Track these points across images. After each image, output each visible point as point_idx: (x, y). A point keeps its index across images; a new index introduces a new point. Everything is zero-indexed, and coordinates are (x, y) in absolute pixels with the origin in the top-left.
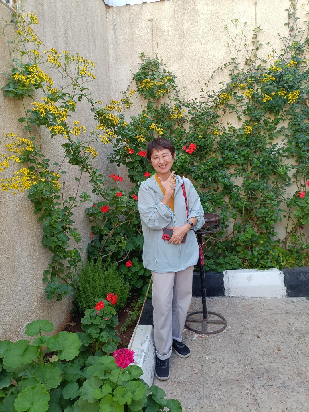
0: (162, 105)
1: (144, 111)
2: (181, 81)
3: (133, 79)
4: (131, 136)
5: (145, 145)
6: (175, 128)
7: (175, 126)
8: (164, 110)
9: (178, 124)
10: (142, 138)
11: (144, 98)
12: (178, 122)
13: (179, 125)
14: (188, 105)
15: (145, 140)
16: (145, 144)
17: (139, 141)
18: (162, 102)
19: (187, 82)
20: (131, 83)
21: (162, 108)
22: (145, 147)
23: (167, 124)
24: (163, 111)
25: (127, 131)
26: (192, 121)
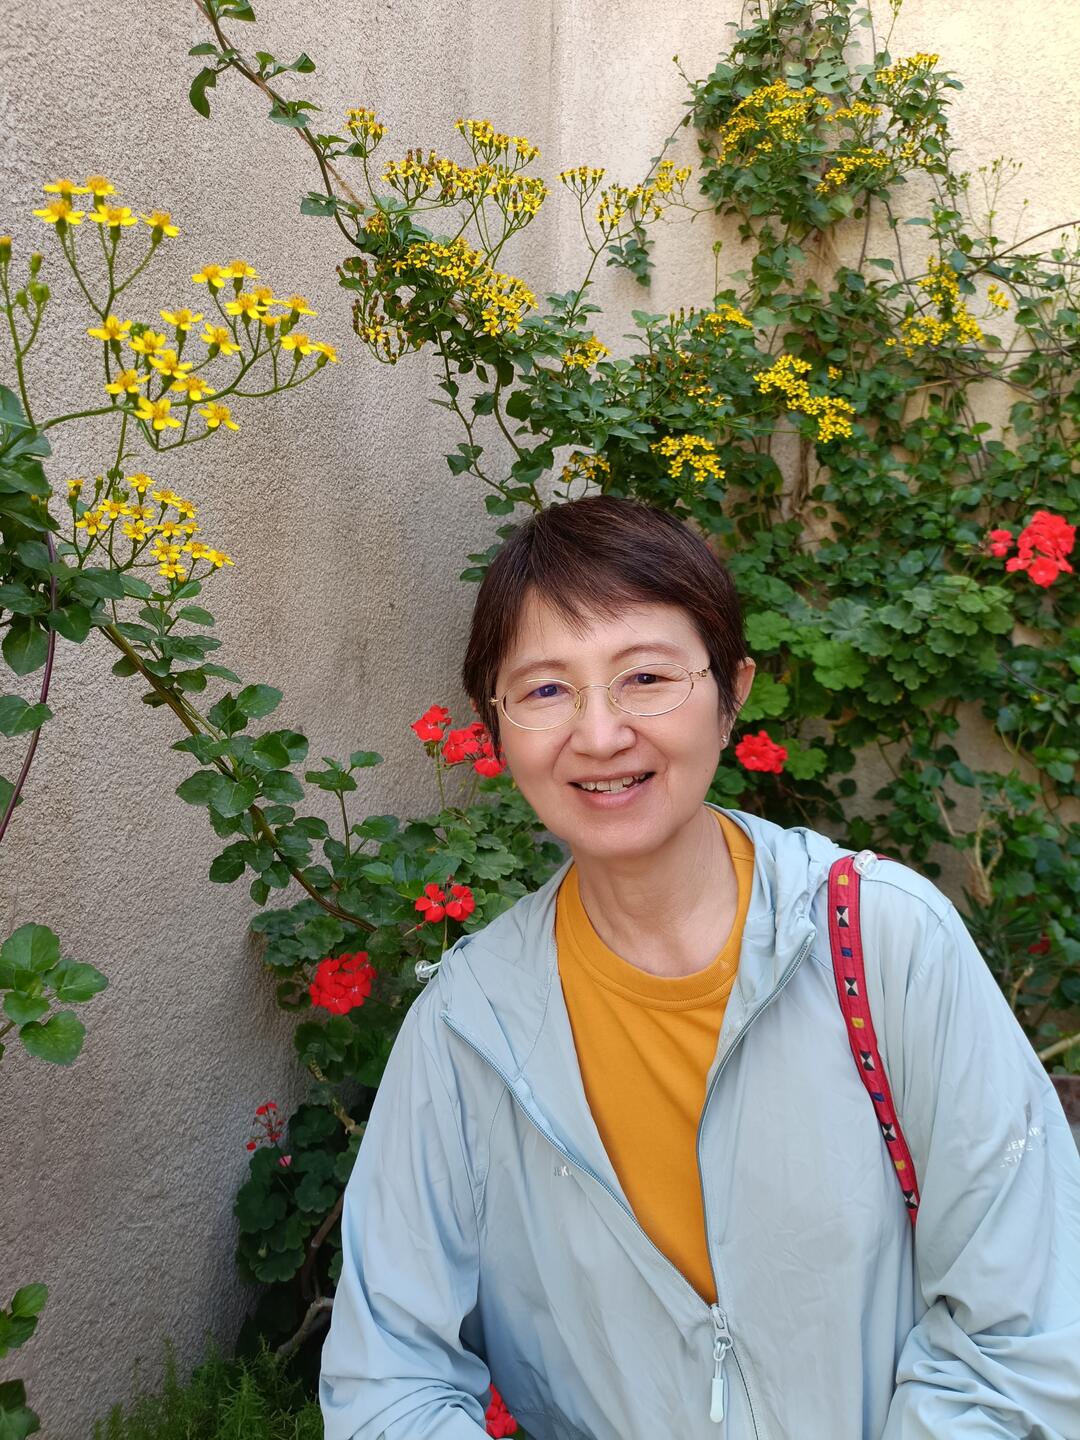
0: (843, 275)
1: (728, 296)
2: (977, 122)
3: (686, 121)
4: (621, 432)
5: (713, 506)
6: (911, 416)
7: (911, 405)
8: (856, 297)
9: (935, 388)
10: (698, 451)
11: (736, 233)
12: (929, 379)
13: (935, 399)
14: (1017, 272)
15: (714, 469)
16: (717, 495)
17: (675, 472)
18: (847, 253)
19: (1018, 128)
20: (670, 140)
21: (842, 287)
22: (715, 520)
23: (866, 383)
24: (850, 306)
25: (594, 404)
26: (1028, 374)
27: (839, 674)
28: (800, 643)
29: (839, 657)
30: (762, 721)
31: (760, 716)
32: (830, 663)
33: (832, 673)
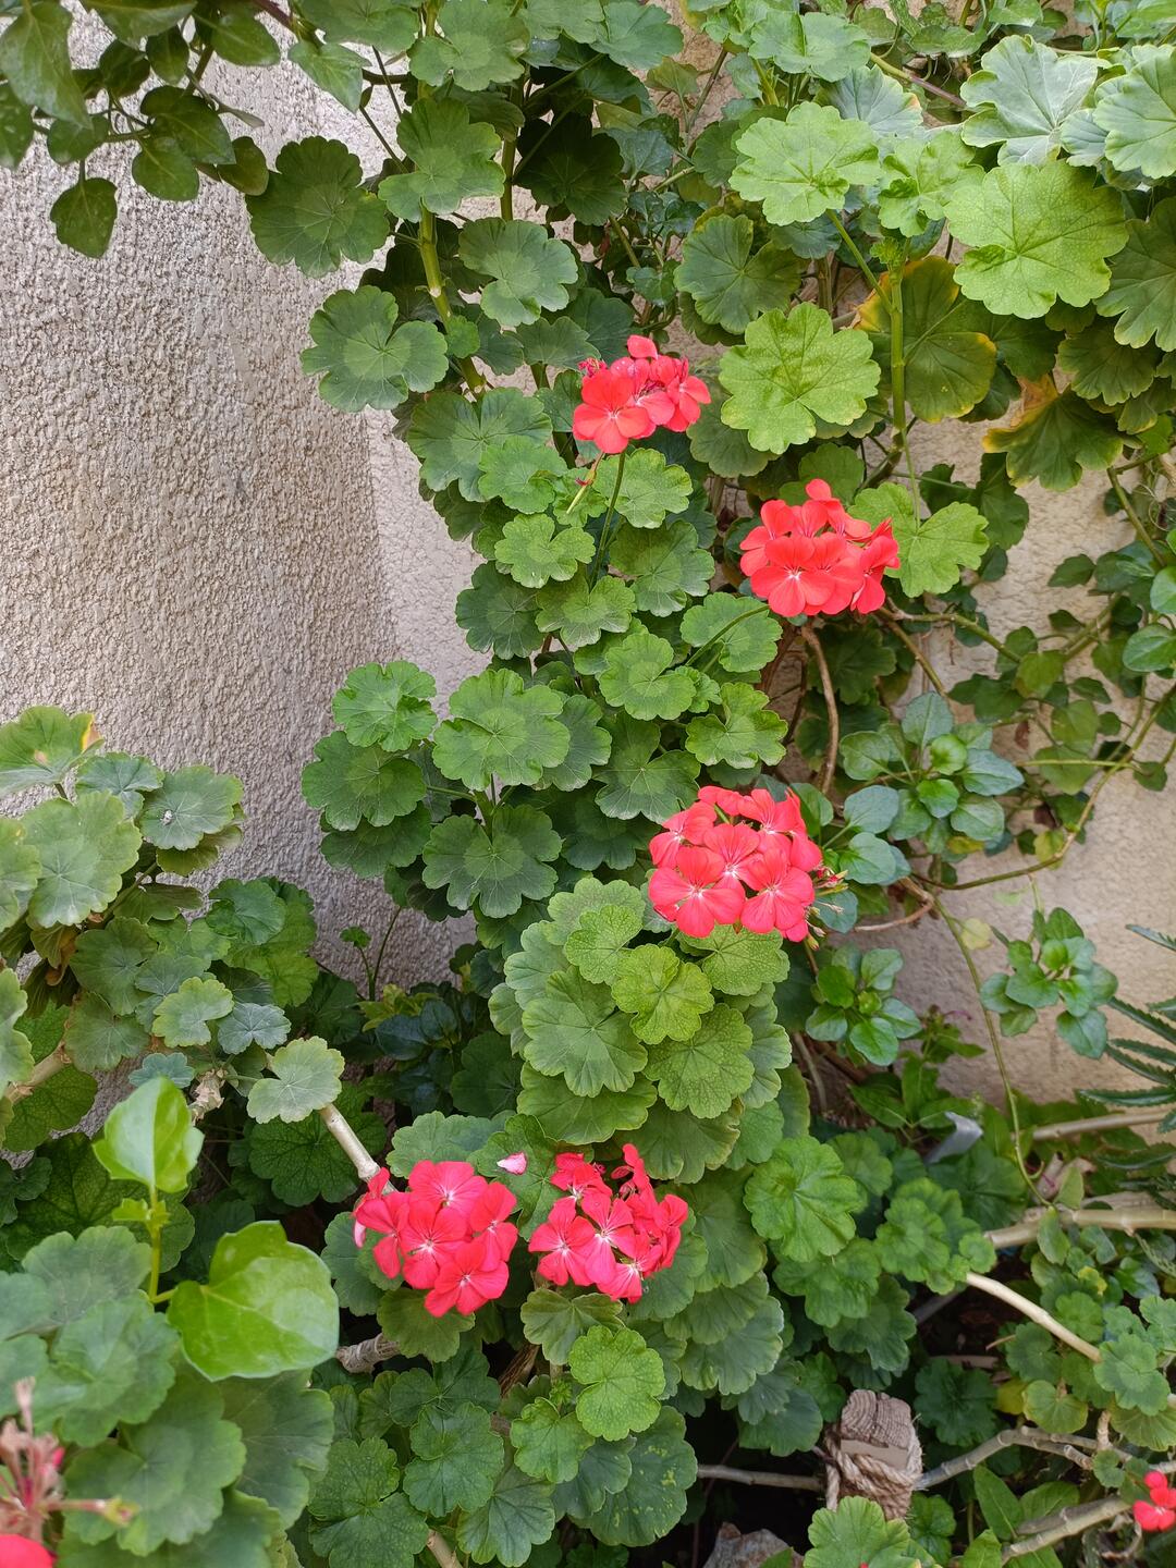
27: (1029, 268)
28: (904, 191)
29: (1031, 215)
30: (813, 444)
31: (804, 434)
32: (1001, 239)
33: (1009, 268)
